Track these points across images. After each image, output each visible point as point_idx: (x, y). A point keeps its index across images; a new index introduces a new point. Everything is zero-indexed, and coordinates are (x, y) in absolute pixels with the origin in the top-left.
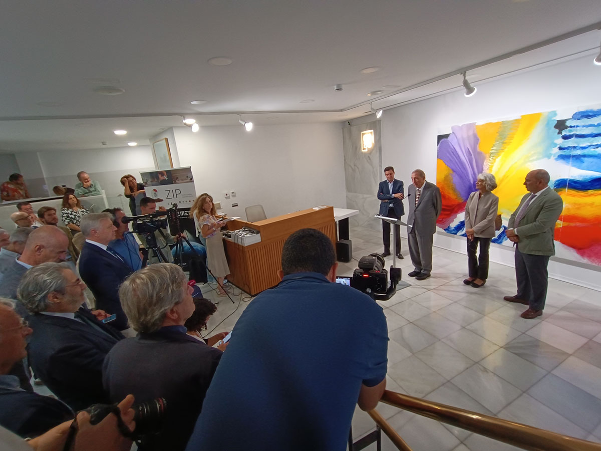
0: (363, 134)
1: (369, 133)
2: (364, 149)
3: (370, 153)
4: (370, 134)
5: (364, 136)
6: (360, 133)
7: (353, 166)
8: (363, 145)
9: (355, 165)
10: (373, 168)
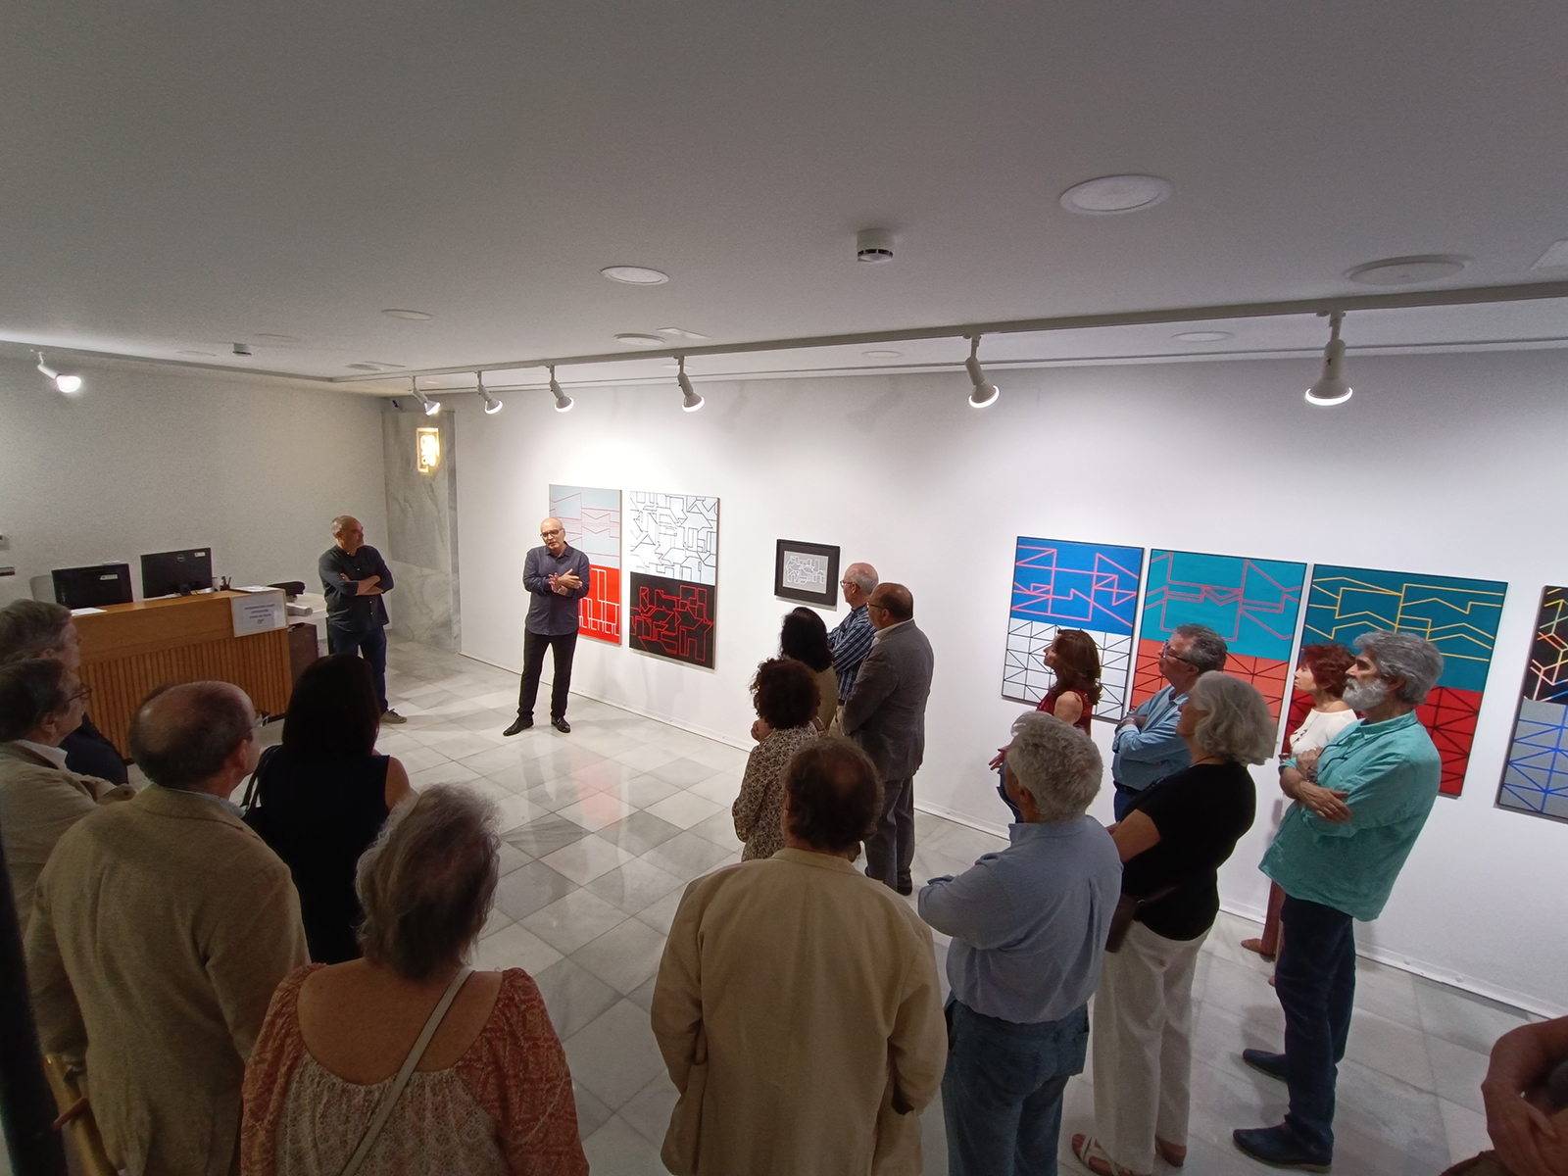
0: (422, 434)
1: (430, 433)
2: (422, 466)
3: (434, 478)
4: (432, 437)
5: (423, 438)
6: (415, 430)
7: (402, 501)
8: (421, 457)
9: (405, 500)
10: (439, 512)
